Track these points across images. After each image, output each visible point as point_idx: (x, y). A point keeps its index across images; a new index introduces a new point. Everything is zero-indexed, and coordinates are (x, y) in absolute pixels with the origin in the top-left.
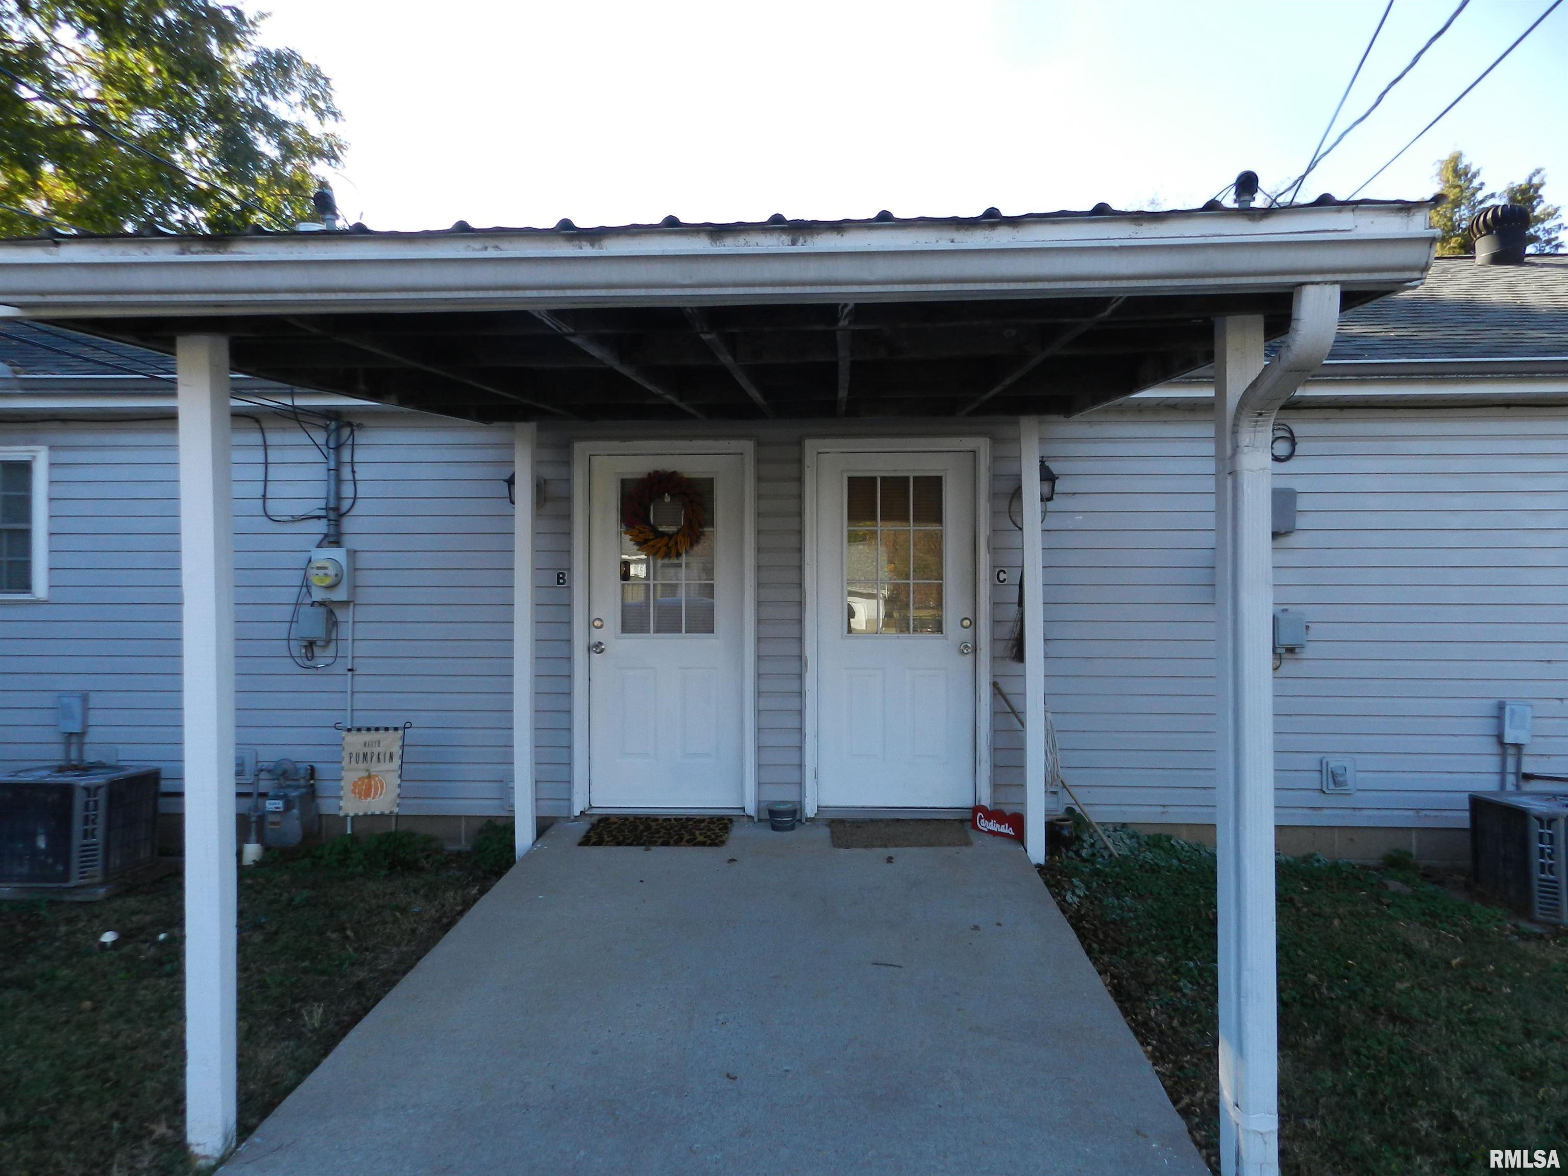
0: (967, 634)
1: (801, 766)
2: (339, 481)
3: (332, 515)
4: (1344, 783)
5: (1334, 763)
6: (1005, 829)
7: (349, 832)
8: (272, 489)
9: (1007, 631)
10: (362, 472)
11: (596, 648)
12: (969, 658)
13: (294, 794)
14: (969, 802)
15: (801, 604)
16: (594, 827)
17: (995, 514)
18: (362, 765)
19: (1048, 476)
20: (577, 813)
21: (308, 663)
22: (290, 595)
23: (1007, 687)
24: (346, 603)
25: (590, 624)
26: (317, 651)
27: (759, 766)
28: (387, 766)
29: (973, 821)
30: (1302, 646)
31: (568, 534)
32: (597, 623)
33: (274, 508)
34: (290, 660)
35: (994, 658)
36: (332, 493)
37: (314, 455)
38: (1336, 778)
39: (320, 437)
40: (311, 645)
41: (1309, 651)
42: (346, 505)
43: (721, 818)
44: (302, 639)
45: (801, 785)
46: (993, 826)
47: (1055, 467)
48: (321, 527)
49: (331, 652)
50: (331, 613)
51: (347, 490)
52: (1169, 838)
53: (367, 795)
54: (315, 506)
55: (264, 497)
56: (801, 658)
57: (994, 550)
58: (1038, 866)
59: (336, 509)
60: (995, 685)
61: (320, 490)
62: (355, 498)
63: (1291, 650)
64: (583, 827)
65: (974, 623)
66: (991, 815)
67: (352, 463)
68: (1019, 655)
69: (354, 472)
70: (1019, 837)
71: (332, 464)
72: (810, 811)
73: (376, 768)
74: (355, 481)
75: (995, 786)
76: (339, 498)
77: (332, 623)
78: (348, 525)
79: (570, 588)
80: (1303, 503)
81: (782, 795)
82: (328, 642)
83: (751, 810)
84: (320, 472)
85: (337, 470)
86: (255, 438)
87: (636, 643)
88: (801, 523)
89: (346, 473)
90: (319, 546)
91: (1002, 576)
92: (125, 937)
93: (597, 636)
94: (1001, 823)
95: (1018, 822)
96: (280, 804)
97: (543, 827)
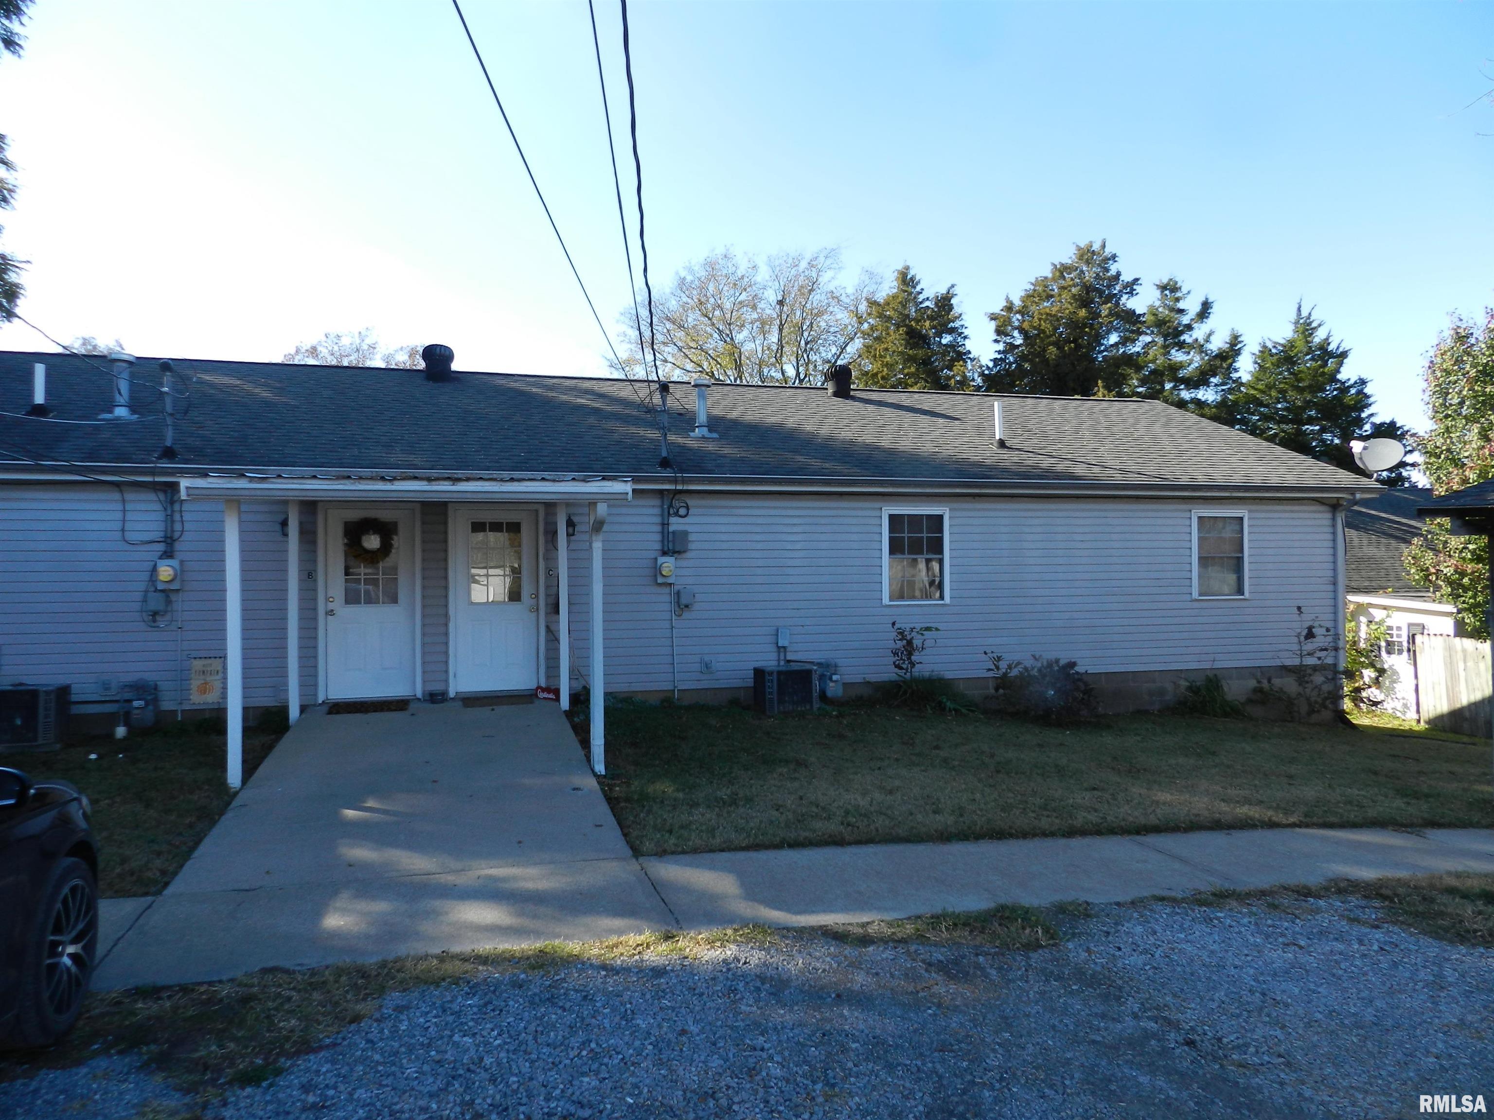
0: (534, 601)
1: (447, 672)
2: (173, 522)
3: (169, 541)
4: (711, 667)
5: (707, 658)
6: (551, 696)
7: (179, 719)
8: (128, 526)
9: (551, 600)
10: (187, 517)
11: (330, 613)
12: (534, 614)
13: (149, 698)
14: (534, 686)
15: (446, 588)
16: (331, 708)
17: (546, 542)
18: (202, 677)
19: (570, 524)
20: (320, 702)
21: (153, 624)
22: (142, 586)
23: (552, 628)
24: (177, 591)
25: (327, 600)
26: (158, 618)
27: (424, 672)
28: (217, 677)
29: (536, 695)
30: (691, 604)
31: (315, 552)
32: (331, 599)
33: (129, 536)
34: (143, 623)
35: (547, 614)
36: (169, 528)
37: (158, 507)
38: (707, 666)
39: (162, 496)
40: (155, 614)
41: (696, 606)
42: (176, 535)
43: (402, 701)
44: (151, 611)
45: (447, 681)
46: (546, 695)
47: (575, 519)
48: (161, 547)
49: (168, 617)
50: (168, 596)
51: (178, 527)
52: (631, 698)
53: (205, 693)
54: (158, 535)
55: (123, 530)
56: (446, 615)
57: (546, 559)
58: (565, 711)
59: (171, 538)
60: (548, 627)
61: (162, 527)
62: (183, 531)
63: (687, 606)
64: (325, 708)
65: (537, 596)
66: (544, 690)
67: (181, 511)
68: (556, 610)
69: (182, 516)
70: (558, 699)
71: (169, 512)
72: (452, 694)
73: (209, 678)
74: (182, 522)
75: (548, 677)
76: (173, 531)
77: (169, 602)
78: (177, 546)
79: (315, 581)
80: (691, 537)
81: (437, 687)
82: (166, 612)
83: (419, 694)
84: (160, 516)
85: (172, 516)
86: (117, 496)
87: (353, 609)
88: (447, 546)
89: (177, 517)
90: (160, 558)
91: (551, 573)
92: (100, 757)
93: (331, 606)
94: (549, 693)
95: (557, 692)
96: (142, 703)
97: (303, 709)
